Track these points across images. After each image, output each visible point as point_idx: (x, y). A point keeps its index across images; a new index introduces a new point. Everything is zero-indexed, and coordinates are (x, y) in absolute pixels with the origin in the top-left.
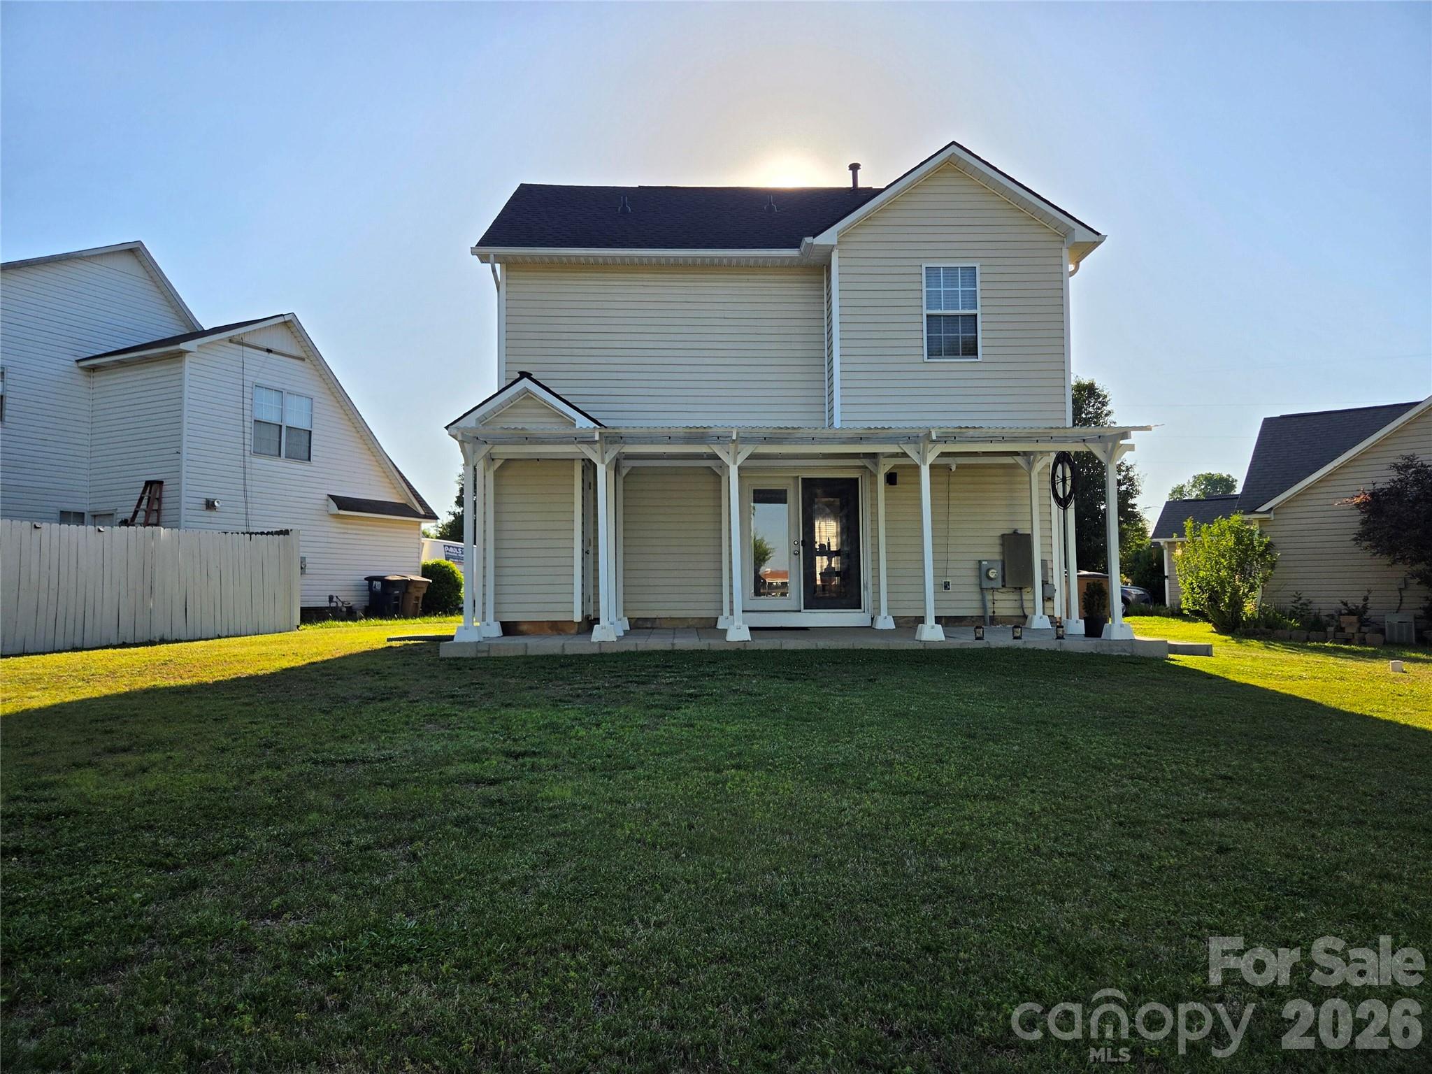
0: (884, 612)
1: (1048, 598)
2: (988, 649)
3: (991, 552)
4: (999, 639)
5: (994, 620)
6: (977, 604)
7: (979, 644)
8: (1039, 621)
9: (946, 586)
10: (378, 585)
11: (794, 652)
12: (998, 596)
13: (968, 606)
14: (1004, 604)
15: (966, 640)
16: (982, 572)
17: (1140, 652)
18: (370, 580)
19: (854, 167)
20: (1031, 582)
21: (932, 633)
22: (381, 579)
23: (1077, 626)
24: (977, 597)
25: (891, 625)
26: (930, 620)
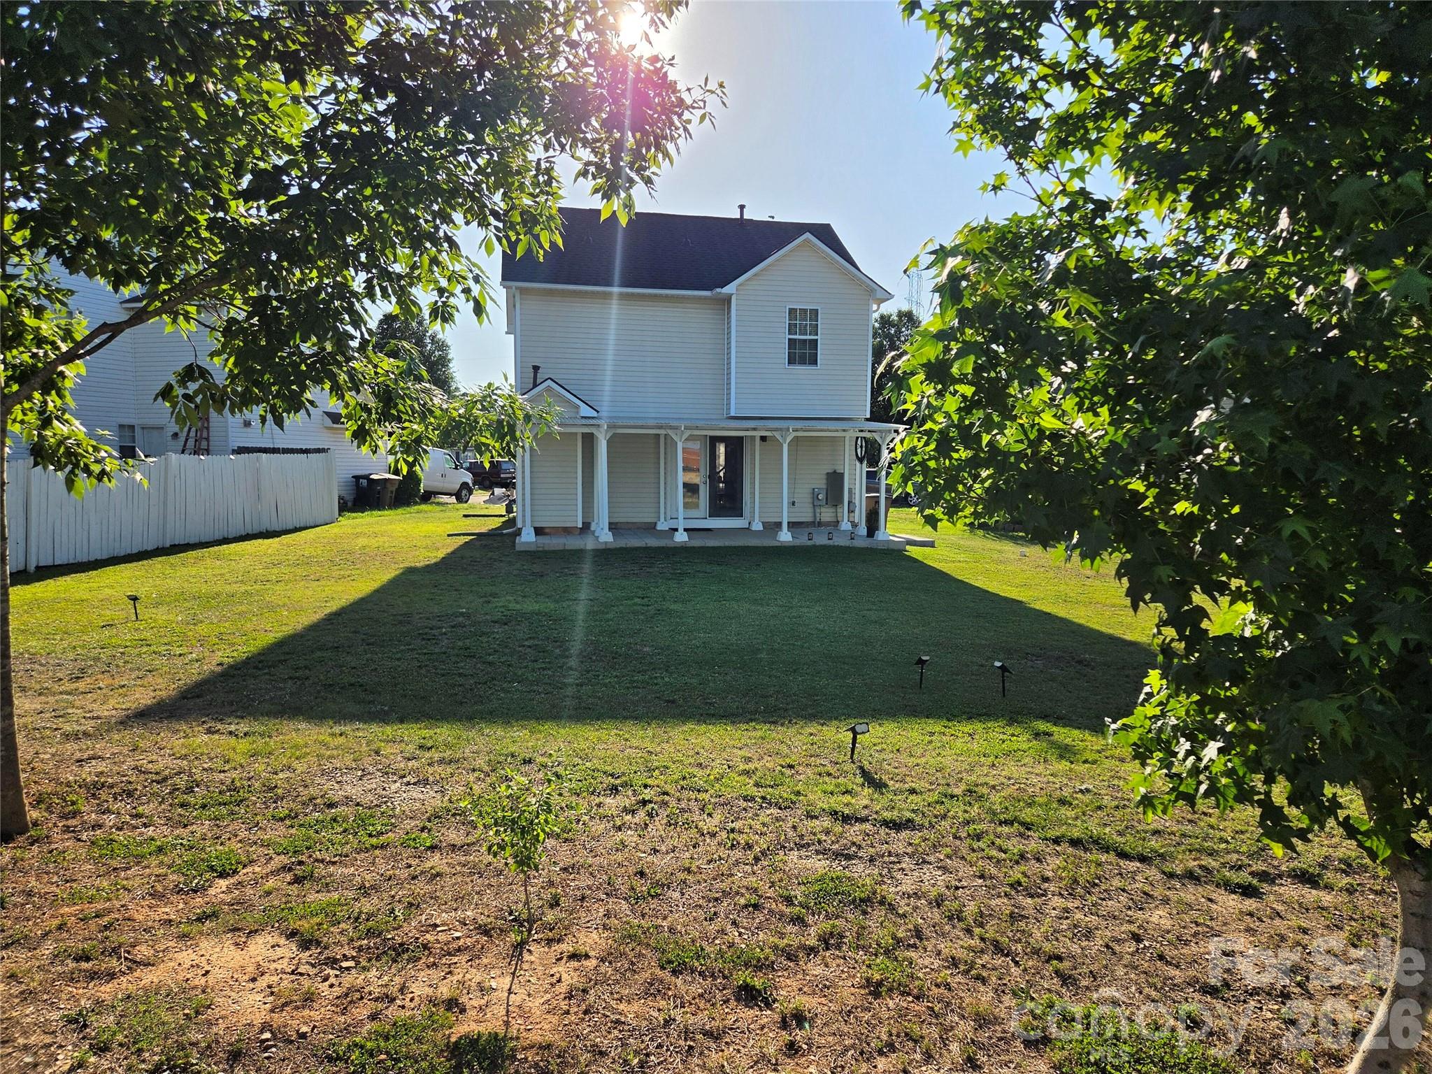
0: (757, 520)
1: (851, 511)
2: (814, 546)
3: (821, 483)
4: (821, 539)
5: (820, 524)
6: (811, 515)
7: (810, 543)
8: (845, 526)
9: (793, 504)
10: (364, 482)
11: (713, 548)
12: (823, 510)
13: (805, 515)
14: (826, 515)
15: (803, 540)
16: (814, 496)
17: (891, 547)
18: (357, 478)
19: (742, 207)
20: (842, 502)
21: (785, 536)
22: (367, 477)
23: (863, 530)
24: (810, 510)
25: (761, 528)
26: (785, 526)
